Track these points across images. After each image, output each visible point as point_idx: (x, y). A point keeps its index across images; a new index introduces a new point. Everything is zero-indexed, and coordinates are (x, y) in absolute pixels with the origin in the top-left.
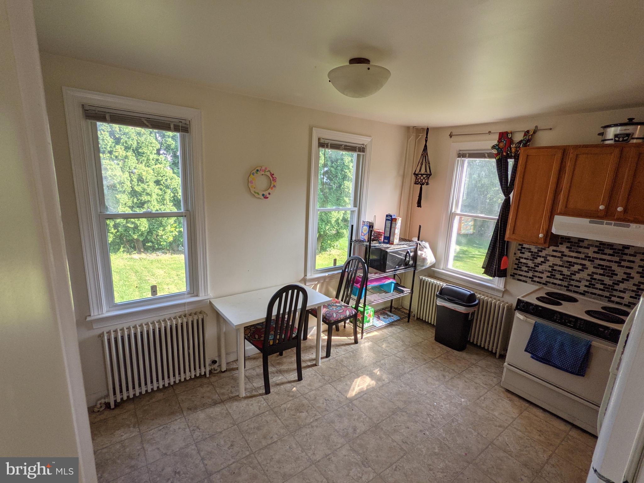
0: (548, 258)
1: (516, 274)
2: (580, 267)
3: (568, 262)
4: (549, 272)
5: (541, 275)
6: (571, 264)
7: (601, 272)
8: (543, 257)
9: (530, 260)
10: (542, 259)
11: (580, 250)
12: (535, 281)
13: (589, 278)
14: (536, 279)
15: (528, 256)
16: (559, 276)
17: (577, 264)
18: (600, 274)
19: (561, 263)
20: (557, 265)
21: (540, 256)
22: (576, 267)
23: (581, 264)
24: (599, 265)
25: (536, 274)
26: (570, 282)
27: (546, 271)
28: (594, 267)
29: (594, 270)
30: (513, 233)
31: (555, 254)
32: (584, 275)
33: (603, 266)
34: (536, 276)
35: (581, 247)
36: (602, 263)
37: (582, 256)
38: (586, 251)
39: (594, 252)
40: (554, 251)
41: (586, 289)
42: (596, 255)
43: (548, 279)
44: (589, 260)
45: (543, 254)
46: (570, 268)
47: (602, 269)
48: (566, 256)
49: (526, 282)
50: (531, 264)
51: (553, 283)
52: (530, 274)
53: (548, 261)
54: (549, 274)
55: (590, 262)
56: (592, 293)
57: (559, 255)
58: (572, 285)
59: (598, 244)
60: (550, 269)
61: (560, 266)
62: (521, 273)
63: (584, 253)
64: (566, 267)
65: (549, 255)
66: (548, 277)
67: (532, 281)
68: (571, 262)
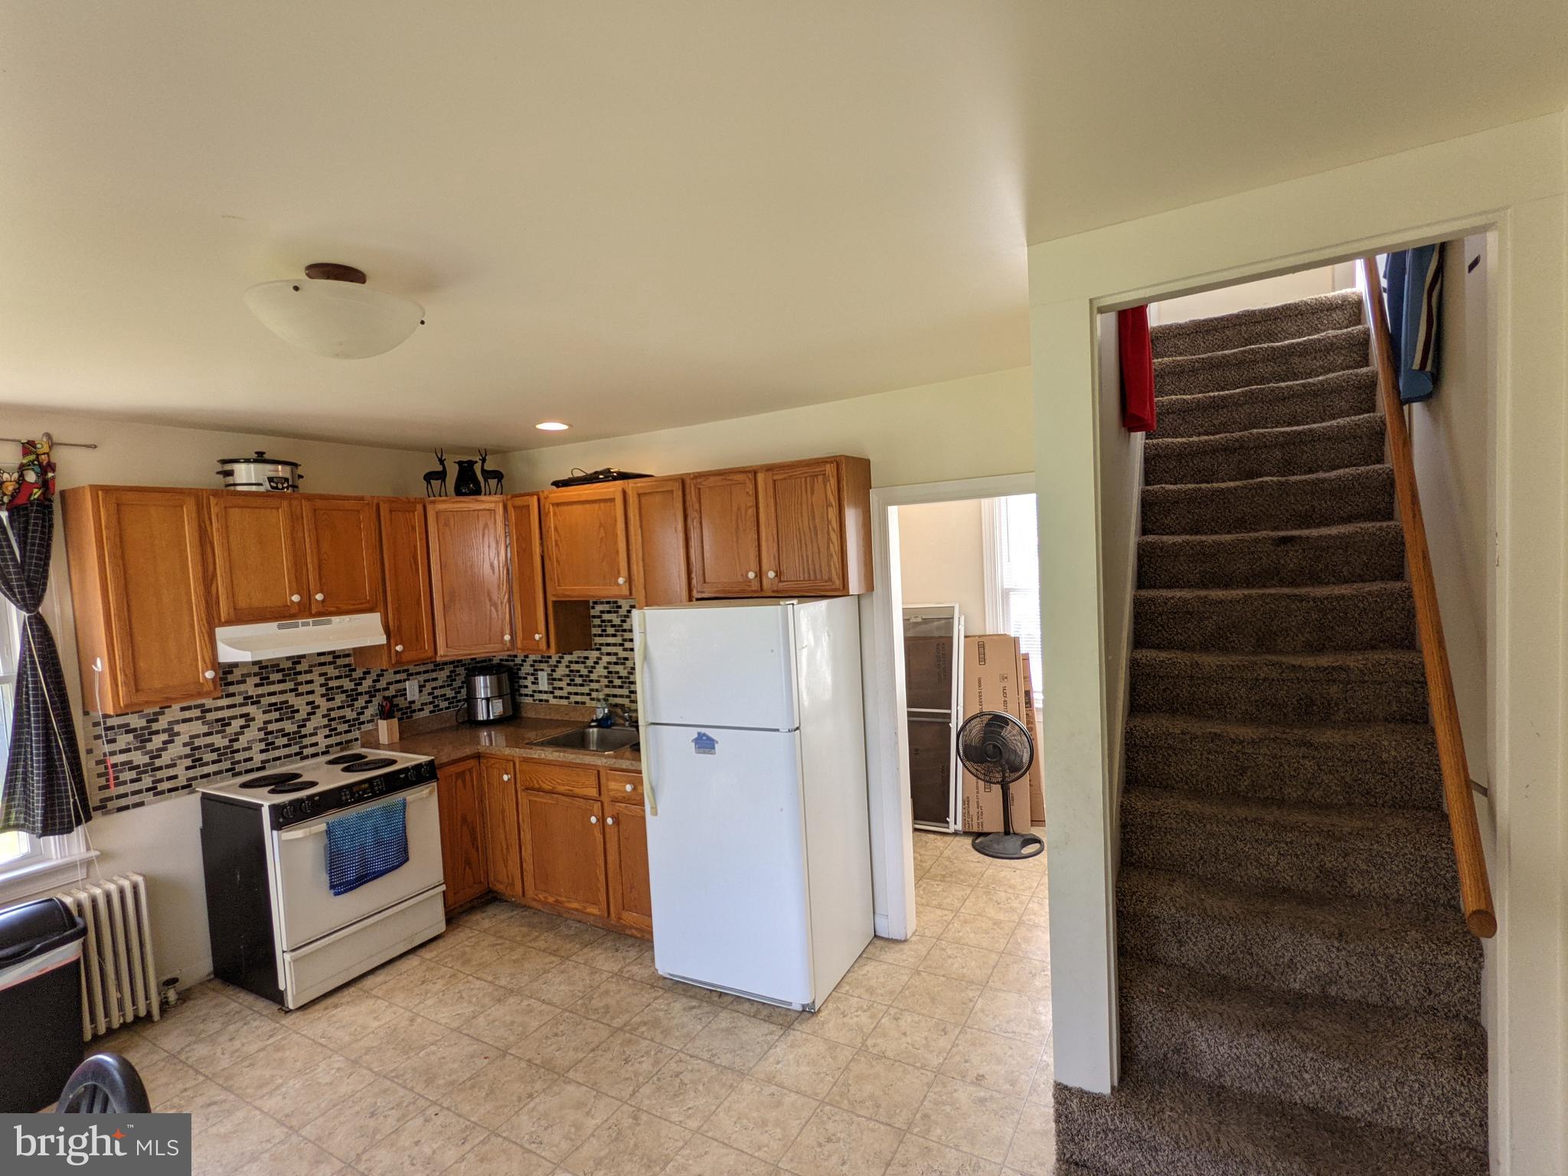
0: (177, 728)
1: (110, 799)
2: (242, 722)
3: (217, 720)
5: (171, 772)
6: (225, 723)
7: (276, 715)
8: (164, 731)
9: (136, 749)
10: (165, 737)
11: (232, 689)
12: (162, 792)
13: (262, 735)
14: (166, 785)
15: (129, 743)
16: (209, 757)
17: (234, 717)
18: (277, 720)
19: (205, 729)
20: (197, 736)
21: (157, 732)
22: (236, 724)
23: (242, 716)
24: (270, 705)
25: (159, 775)
26: (233, 757)
27: (180, 758)
28: (265, 712)
29: (267, 717)
30: (137, 690)
31: (187, 714)
32: (252, 733)
33: (275, 704)
34: (161, 781)
35: (232, 683)
36: (273, 699)
37: (239, 699)
38: (242, 687)
39: (256, 685)
40: (183, 709)
41: (264, 757)
42: (260, 690)
43: (191, 773)
44: (253, 703)
45: (162, 723)
46: (224, 731)
47: (276, 710)
48: (210, 710)
49: (141, 804)
50: (139, 758)
51: (203, 777)
52: (147, 781)
53: (178, 734)
54: (188, 762)
55: (255, 706)
56: (275, 759)
57: (197, 713)
58: (239, 762)
59: (256, 669)
60: (187, 750)
61: (206, 735)
62: (122, 790)
63: (240, 694)
64: (218, 732)
65: (177, 722)
66: (188, 768)
67: (155, 795)
68: (223, 719)
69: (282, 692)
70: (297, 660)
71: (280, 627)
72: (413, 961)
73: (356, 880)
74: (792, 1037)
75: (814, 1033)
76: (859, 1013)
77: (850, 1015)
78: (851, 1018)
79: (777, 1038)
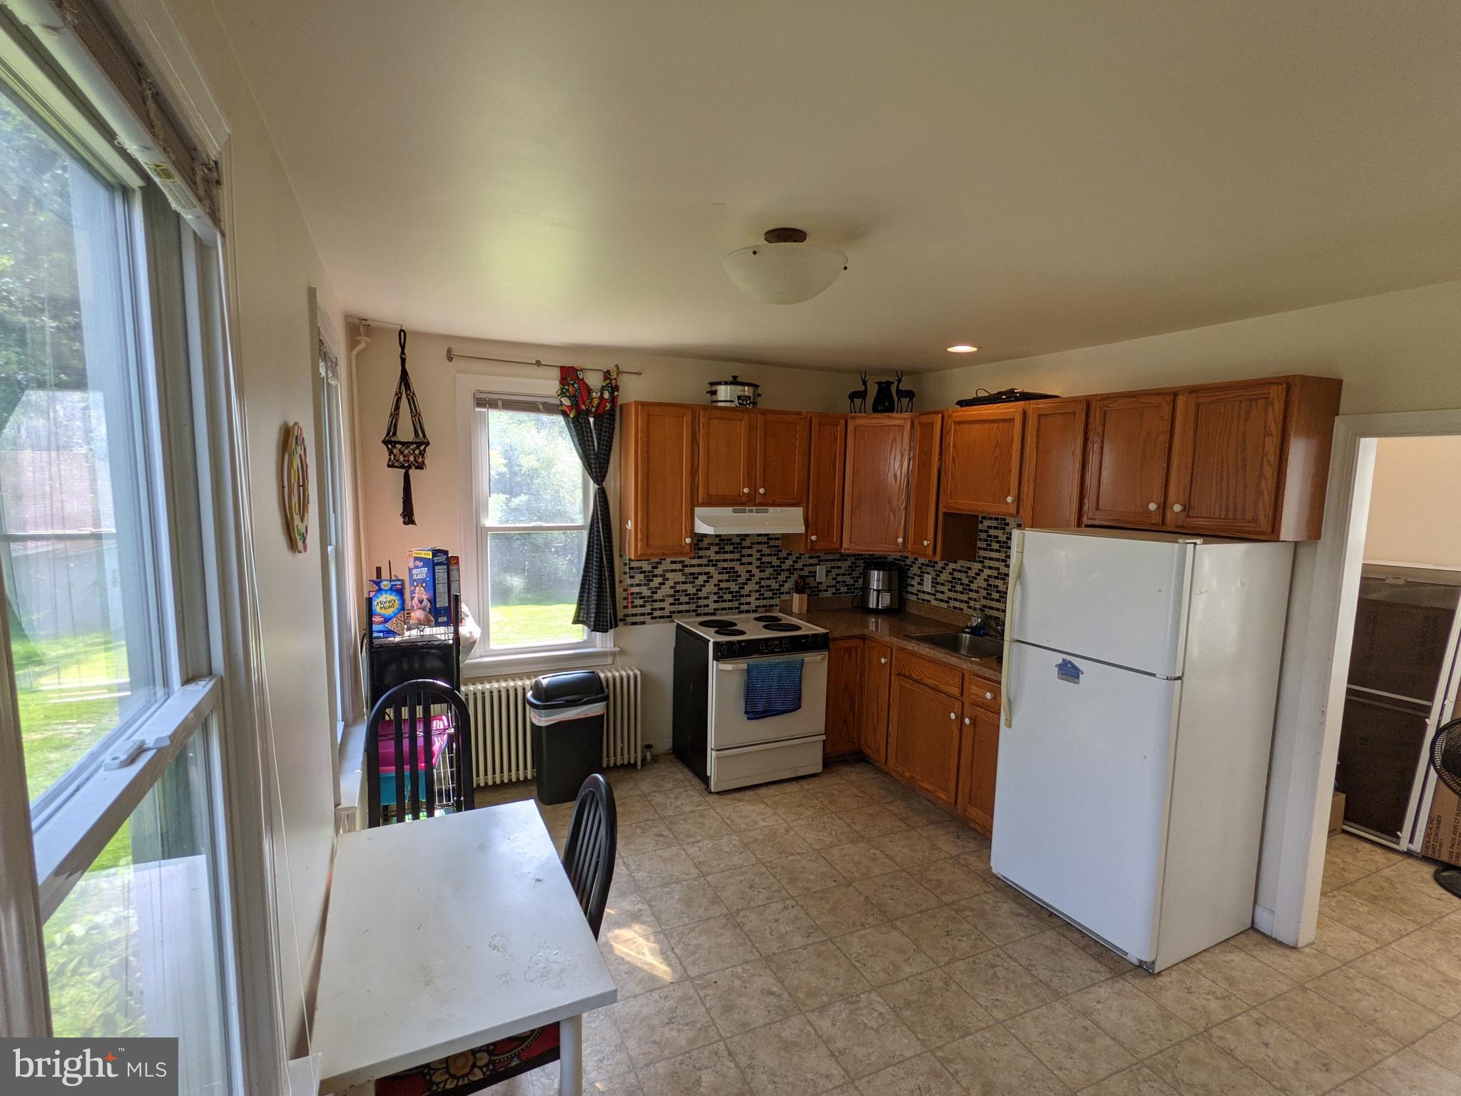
0: (668, 575)
1: (628, 615)
2: (705, 578)
3: (691, 574)
4: (671, 596)
5: (662, 605)
6: (694, 576)
7: (726, 577)
8: (661, 576)
9: (645, 585)
10: (660, 580)
11: (701, 553)
12: (655, 618)
13: (716, 590)
14: (657, 613)
15: (641, 580)
16: (684, 599)
17: (701, 574)
18: (727, 581)
19: (683, 579)
20: (678, 583)
21: (656, 576)
22: (702, 578)
23: (706, 573)
24: (724, 568)
25: (656, 605)
26: (697, 602)
27: (667, 596)
28: (719, 573)
29: (721, 577)
30: (648, 545)
31: (674, 567)
32: (710, 588)
33: (726, 568)
34: (655, 609)
35: (701, 549)
36: (726, 565)
37: (704, 561)
38: (707, 553)
39: (716, 553)
40: (672, 562)
41: (716, 606)
42: (718, 557)
43: (673, 608)
44: (713, 565)
45: (659, 571)
46: (694, 582)
47: (727, 573)
48: (687, 566)
49: (644, 623)
50: (645, 592)
51: (679, 612)
52: (648, 609)
53: (668, 579)
54: (671, 600)
55: (714, 568)
56: (723, 609)
57: (679, 566)
58: (700, 606)
59: (717, 541)
60: (672, 592)
61: (683, 583)
62: (635, 611)
63: (706, 557)
64: (690, 583)
65: (668, 571)
66: (671, 604)
67: (652, 618)
68: (694, 574)
69: (732, 560)
70: (743, 537)
71: (734, 511)
72: (794, 787)
73: (762, 712)
74: (1121, 987)
75: (1147, 993)
76: (1209, 997)
77: (1196, 994)
78: (1197, 998)
79: (1102, 979)
